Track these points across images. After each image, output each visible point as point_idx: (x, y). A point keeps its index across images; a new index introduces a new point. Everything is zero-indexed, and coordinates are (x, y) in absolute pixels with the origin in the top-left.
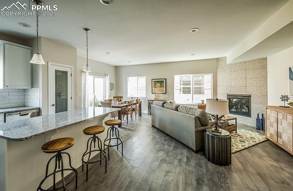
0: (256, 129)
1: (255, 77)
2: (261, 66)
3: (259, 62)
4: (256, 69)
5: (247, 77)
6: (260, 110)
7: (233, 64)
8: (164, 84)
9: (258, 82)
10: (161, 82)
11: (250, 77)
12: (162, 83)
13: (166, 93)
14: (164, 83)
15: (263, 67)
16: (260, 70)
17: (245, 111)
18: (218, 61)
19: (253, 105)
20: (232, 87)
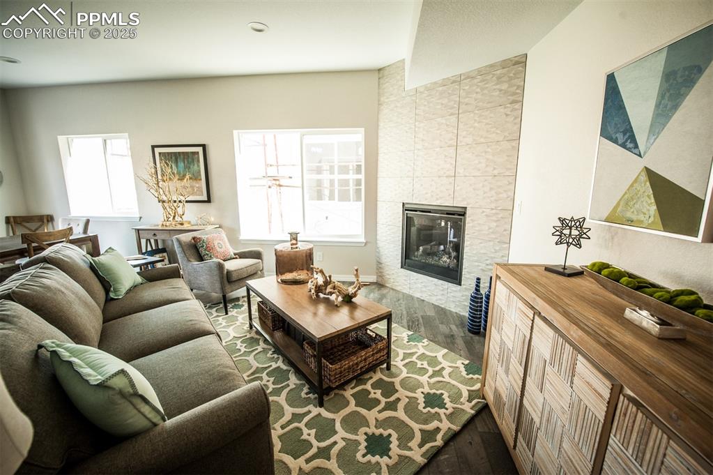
0: (469, 331)
1: (482, 140)
2: (506, 92)
3: (499, 78)
4: (489, 105)
5: (461, 142)
6: (488, 262)
7: (422, 90)
8: (198, 166)
9: (491, 157)
10: (189, 158)
11: (469, 140)
12: (193, 160)
13: (209, 201)
14: (198, 161)
15: (511, 98)
16: (501, 110)
17: (448, 261)
18: (382, 81)
19: (470, 245)
20: (417, 177)
